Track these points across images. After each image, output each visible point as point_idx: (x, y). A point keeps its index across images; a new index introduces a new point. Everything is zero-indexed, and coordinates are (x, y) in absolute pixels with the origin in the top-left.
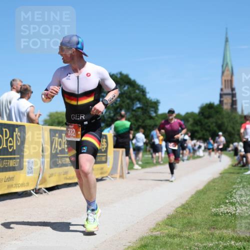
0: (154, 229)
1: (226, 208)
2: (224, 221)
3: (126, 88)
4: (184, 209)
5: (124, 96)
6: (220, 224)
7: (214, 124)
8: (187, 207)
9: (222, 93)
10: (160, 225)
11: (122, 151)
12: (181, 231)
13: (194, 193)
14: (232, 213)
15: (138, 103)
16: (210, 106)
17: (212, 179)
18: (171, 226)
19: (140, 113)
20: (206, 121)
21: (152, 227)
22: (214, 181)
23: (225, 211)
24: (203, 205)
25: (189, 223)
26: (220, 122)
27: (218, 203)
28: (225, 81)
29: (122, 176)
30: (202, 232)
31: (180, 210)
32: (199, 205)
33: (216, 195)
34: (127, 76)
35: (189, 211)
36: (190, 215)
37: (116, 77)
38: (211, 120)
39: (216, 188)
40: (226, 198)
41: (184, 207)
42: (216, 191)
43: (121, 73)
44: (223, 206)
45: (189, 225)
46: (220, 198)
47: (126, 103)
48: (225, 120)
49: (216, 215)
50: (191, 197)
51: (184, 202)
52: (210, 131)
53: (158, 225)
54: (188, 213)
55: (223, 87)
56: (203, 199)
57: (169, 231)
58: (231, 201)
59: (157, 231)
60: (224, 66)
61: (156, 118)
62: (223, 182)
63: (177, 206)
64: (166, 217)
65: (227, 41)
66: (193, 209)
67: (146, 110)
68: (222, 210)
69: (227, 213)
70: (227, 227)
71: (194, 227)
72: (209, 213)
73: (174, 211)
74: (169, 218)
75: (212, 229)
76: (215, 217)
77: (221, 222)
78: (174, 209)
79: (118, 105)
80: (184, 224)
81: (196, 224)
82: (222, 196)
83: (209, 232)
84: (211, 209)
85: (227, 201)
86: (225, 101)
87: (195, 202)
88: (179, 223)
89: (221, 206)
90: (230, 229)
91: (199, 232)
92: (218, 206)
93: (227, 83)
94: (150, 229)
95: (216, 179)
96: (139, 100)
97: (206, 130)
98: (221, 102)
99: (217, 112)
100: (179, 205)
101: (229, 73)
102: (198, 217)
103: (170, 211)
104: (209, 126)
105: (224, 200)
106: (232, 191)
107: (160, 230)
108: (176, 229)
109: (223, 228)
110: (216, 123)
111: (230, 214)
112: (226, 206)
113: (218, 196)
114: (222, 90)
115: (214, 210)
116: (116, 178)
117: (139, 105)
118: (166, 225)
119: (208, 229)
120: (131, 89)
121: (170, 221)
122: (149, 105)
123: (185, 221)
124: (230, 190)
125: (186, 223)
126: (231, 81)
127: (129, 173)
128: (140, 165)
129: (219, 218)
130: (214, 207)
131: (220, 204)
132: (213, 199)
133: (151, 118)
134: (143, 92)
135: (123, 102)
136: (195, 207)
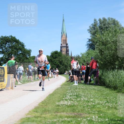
0: (28, 114)
1: (63, 102)
2: (62, 108)
3: (14, 44)
4: (43, 103)
5: (13, 48)
6: (60, 110)
7: (58, 61)
8: (44, 103)
9: (61, 46)
10: (31, 112)
11: (12, 76)
12: (41, 115)
13: (48, 95)
14: (66, 105)
15: (20, 51)
16: (56, 52)
17: (57, 88)
18: (36, 112)
19: (21, 56)
20: (54, 60)
21: (27, 113)
22: (58, 89)
23: (63, 104)
24: (52, 101)
25: (45, 110)
26: (61, 60)
27: (59, 100)
28: (63, 40)
29: (12, 88)
30: (52, 114)
31: (41, 104)
32: (50, 101)
33: (59, 96)
34: (14, 38)
35: (45, 104)
36: (46, 106)
37: (9, 38)
38: (57, 59)
39: (59, 93)
40: (63, 97)
41: (43, 102)
42: (59, 94)
43: (11, 36)
44: (62, 101)
45: (45, 111)
46: (60, 97)
47: (14, 51)
48: (63, 59)
49: (58, 106)
50: (47, 98)
51: (43, 100)
52: (56, 65)
53: (30, 112)
54: (45, 106)
55: (62, 43)
56: (52, 98)
57: (35, 115)
58: (66, 98)
59: (30, 115)
60: (63, 33)
61: (30, 59)
62: (62, 90)
63: (39, 102)
64: (34, 108)
65: (63, 21)
66: (47, 103)
67: (24, 54)
68: (61, 103)
69: (64, 104)
70: (63, 111)
71: (48, 112)
72: (55, 105)
73: (38, 105)
74: (36, 108)
75: (56, 113)
76: (58, 107)
77: (61, 109)
78: (38, 103)
79: (10, 52)
80: (43, 111)
81: (48, 111)
82: (62, 96)
83: (55, 114)
84: (56, 103)
85: (64, 99)
86: (63, 50)
87: (48, 100)
88: (40, 111)
89: (61, 101)
90: (65, 112)
91: (50, 114)
92: (59, 101)
93: (64, 41)
94: (26, 114)
95: (59, 88)
96: (21, 50)
97: (54, 64)
98: (61, 50)
99: (59, 55)
100: (41, 102)
101: (65, 36)
102: (50, 107)
103: (36, 104)
104: (56, 62)
105: (62, 99)
106: (66, 94)
107: (31, 115)
108: (39, 114)
109: (61, 112)
110: (59, 61)
111: (65, 105)
112: (63, 101)
113: (59, 97)
114: (61, 44)
115: (57, 103)
116: (9, 89)
117: (21, 52)
118: (34, 112)
119: (55, 113)
120: (16, 44)
121: (36, 110)
122: (26, 52)
123: (43, 109)
124: (65, 93)
125: (44, 110)
126: (66, 40)
127: (15, 86)
128: (21, 82)
129: (60, 107)
130: (57, 102)
131: (60, 100)
132: (57, 98)
133: (27, 58)
134: (23, 46)
135: (13, 51)
136: (48, 102)
